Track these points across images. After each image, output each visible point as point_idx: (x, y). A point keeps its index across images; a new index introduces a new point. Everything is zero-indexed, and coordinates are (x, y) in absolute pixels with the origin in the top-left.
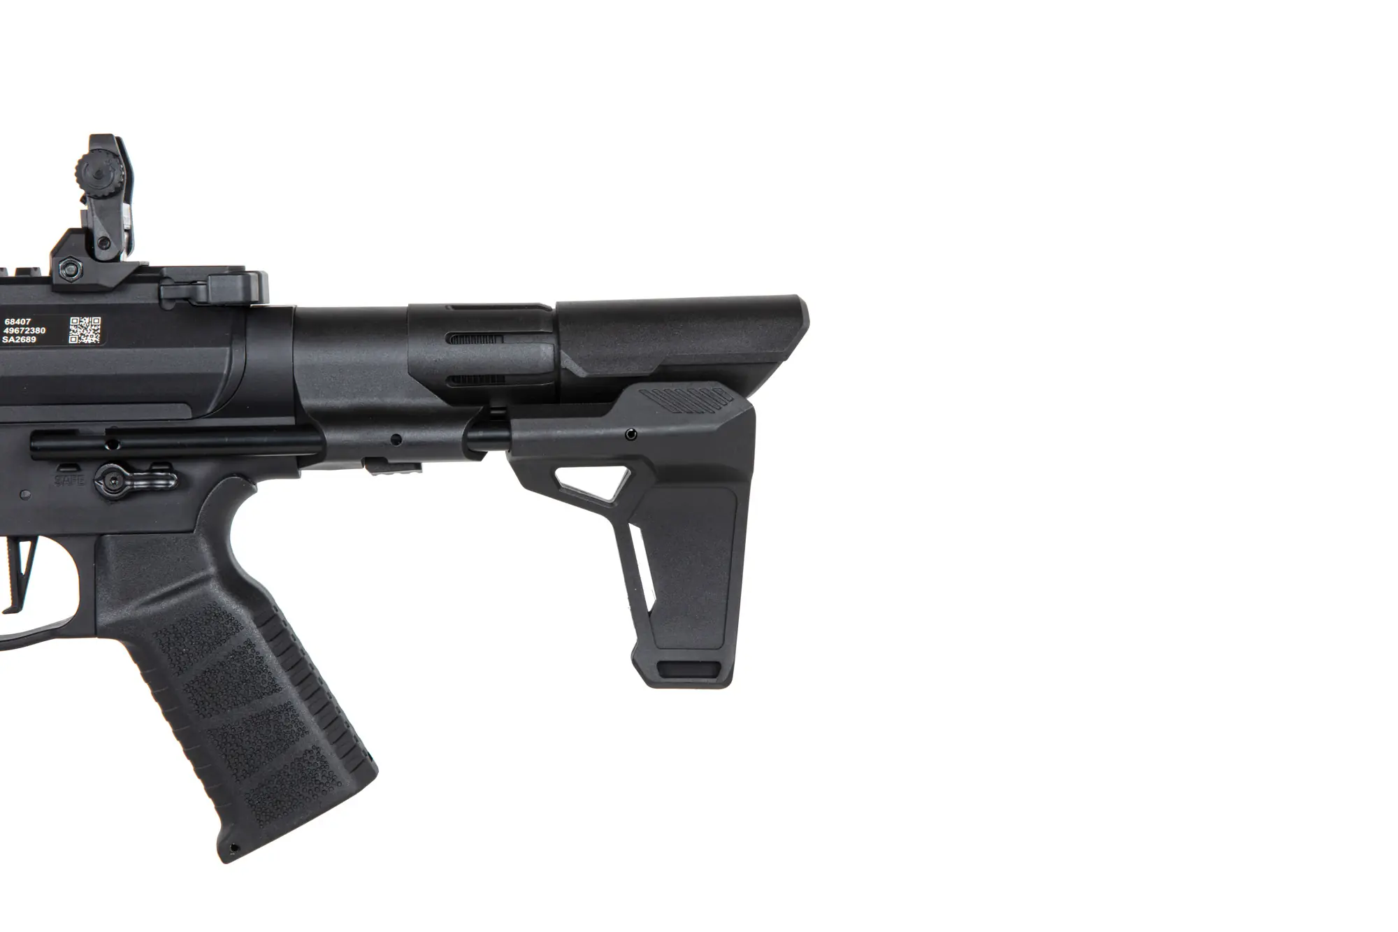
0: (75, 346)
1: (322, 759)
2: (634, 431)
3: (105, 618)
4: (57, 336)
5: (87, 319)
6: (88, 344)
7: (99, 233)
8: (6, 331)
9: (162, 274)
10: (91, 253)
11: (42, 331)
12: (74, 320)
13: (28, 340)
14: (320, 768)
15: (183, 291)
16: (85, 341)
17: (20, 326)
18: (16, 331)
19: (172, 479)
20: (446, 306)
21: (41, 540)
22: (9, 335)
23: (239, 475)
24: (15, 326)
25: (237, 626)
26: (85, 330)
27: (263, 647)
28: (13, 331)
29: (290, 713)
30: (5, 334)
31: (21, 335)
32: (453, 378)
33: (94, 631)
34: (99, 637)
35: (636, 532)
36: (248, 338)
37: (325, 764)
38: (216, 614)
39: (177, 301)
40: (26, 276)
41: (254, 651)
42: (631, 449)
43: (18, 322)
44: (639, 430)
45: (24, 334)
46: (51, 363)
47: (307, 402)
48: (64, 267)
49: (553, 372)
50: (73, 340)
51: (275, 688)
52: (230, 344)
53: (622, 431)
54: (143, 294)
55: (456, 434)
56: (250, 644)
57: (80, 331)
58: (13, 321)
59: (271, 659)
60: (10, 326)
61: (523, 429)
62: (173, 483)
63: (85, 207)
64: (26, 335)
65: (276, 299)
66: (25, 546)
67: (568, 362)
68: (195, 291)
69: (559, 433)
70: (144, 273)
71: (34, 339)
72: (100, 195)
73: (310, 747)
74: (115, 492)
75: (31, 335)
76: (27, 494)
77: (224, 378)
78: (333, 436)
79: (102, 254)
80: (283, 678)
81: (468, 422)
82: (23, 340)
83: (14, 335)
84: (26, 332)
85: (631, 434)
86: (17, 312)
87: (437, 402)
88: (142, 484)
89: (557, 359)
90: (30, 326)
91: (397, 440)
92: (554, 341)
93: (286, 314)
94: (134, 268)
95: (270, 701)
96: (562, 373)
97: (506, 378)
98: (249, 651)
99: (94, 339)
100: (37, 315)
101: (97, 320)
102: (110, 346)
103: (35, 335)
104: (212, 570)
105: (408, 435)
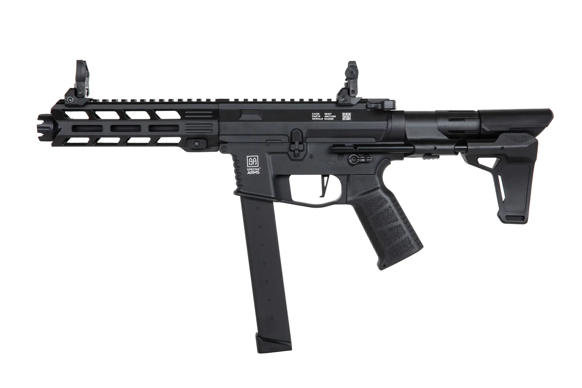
0: (344, 121)
1: (409, 241)
2: (503, 147)
3: (349, 199)
4: (339, 118)
5: (347, 113)
6: (348, 120)
7: (351, 89)
8: (325, 116)
9: (368, 101)
10: (349, 94)
11: (335, 116)
12: (343, 114)
13: (331, 119)
14: (409, 243)
15: (373, 106)
16: (347, 119)
17: (329, 115)
18: (328, 116)
19: (371, 159)
20: (447, 111)
21: (331, 176)
22: (326, 118)
23: (387, 158)
24: (327, 115)
25: (387, 202)
26: (347, 116)
27: (393, 208)
28: (327, 116)
29: (401, 227)
30: (325, 117)
31: (329, 118)
32: (450, 131)
33: (346, 203)
34: (347, 204)
35: (500, 177)
36: (392, 119)
37: (410, 242)
38: (380, 198)
39: (372, 109)
40: (329, 101)
41: (391, 209)
42: (502, 152)
43: (328, 114)
44: (505, 147)
45: (330, 117)
46: (338, 125)
47: (409, 137)
48: (342, 99)
49: (478, 130)
50: (344, 119)
51: (397, 220)
52: (387, 120)
53: (499, 147)
54: (363, 106)
55: (452, 147)
56: (390, 207)
57: (345, 117)
58: (327, 114)
59: (395, 212)
60: (326, 115)
61: (471, 146)
62: (371, 160)
63: (347, 82)
64: (331, 118)
65: (398, 108)
66: (326, 178)
67: (483, 127)
68: (378, 106)
69: (481, 147)
70: (363, 101)
71: (333, 119)
72: (352, 78)
73: (406, 237)
74: (354, 162)
75: (332, 118)
76: (329, 163)
77: (385, 131)
78: (417, 147)
79: (352, 95)
80: (399, 217)
81: (455, 143)
82: (330, 119)
83: (328, 118)
84: (331, 117)
85: (502, 147)
86: (328, 111)
87: (446, 138)
88: (363, 160)
89: (480, 125)
90: (332, 115)
91: (435, 148)
92: (478, 121)
93: (402, 113)
94: (361, 99)
95: (395, 224)
96: (482, 130)
97: (465, 131)
98: (390, 209)
99: (349, 119)
100: (333, 112)
101: (350, 114)
102: (354, 121)
103: (333, 118)
104: (379, 186)
105: (439, 147)
